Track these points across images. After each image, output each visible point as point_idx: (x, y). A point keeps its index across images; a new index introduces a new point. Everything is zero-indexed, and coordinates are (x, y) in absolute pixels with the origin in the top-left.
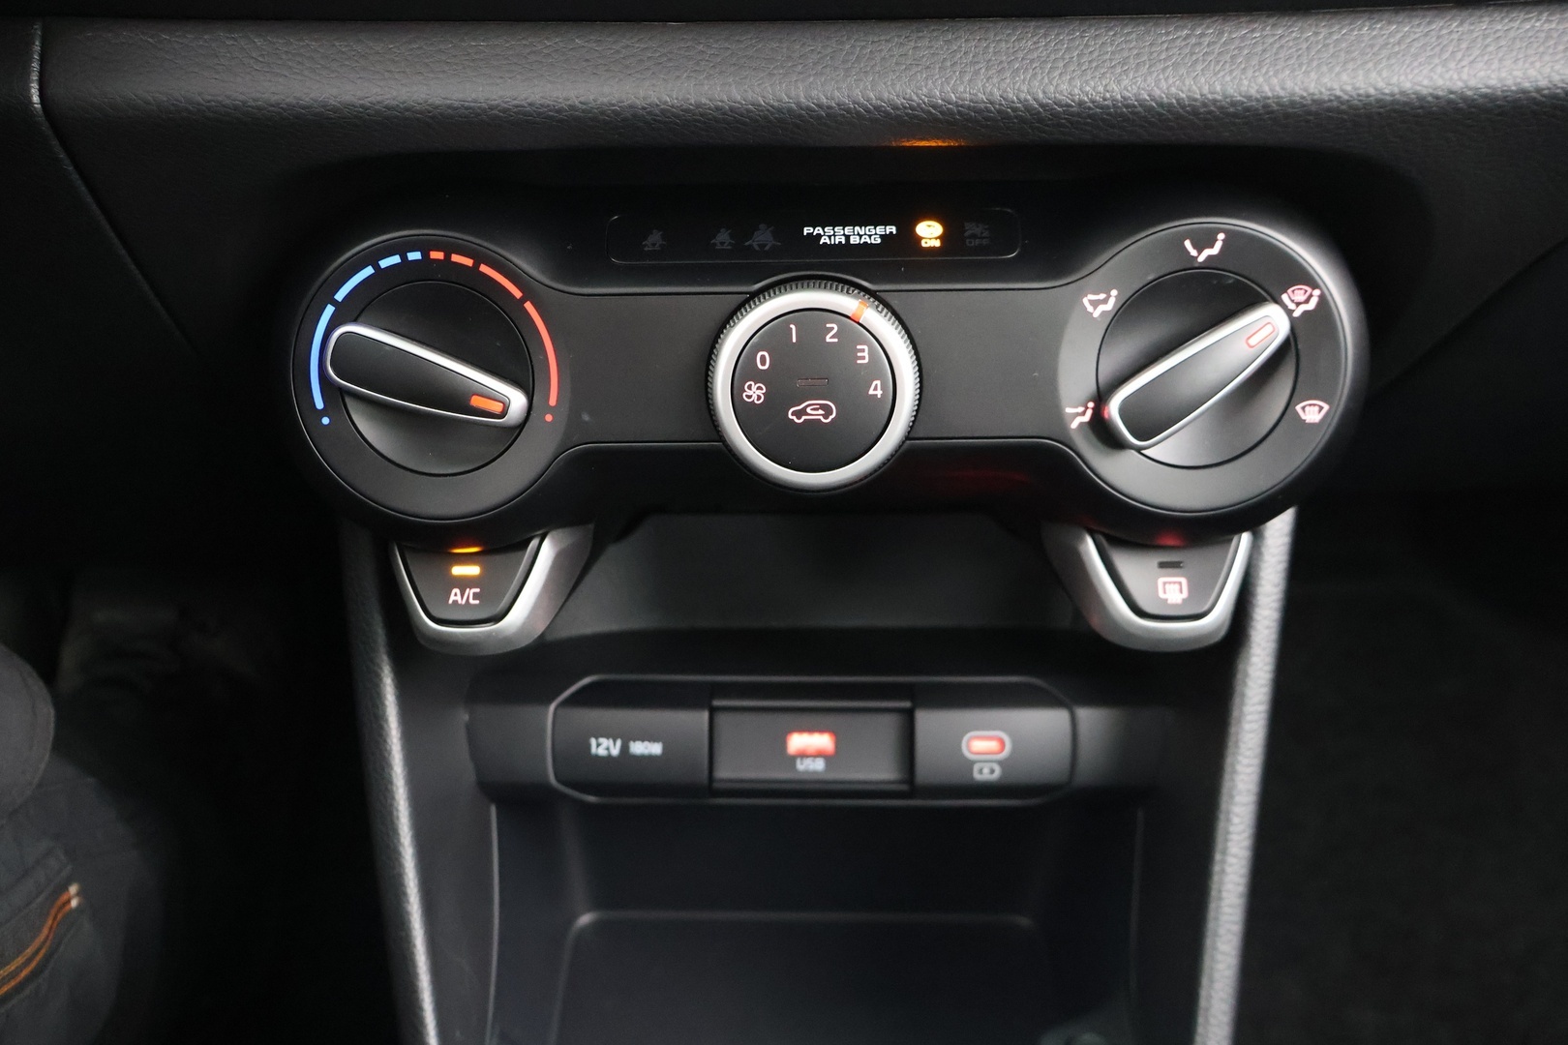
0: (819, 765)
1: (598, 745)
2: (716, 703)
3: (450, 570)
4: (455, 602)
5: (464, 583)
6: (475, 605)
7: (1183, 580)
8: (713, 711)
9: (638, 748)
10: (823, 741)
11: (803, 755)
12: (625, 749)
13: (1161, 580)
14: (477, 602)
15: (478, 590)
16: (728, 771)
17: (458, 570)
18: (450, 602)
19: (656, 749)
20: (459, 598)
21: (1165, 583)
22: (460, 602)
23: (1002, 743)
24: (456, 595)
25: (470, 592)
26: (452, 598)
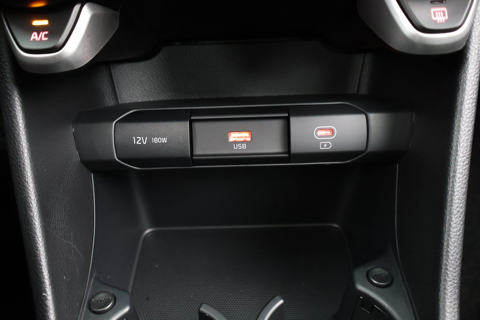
0: (244, 146)
1: (137, 140)
2: (192, 118)
3: (31, 23)
4: (34, 39)
5: (39, 29)
6: (45, 41)
7: (445, 9)
8: (191, 122)
9: (156, 140)
10: (245, 136)
11: (236, 142)
12: (149, 141)
13: (433, 10)
14: (46, 39)
15: (46, 33)
16: (201, 150)
17: (36, 23)
18: (32, 39)
19: (165, 140)
20: (36, 37)
21: (434, 12)
22: (37, 39)
23: (332, 130)
24: (34, 36)
25: (43, 34)
26: (33, 37)
